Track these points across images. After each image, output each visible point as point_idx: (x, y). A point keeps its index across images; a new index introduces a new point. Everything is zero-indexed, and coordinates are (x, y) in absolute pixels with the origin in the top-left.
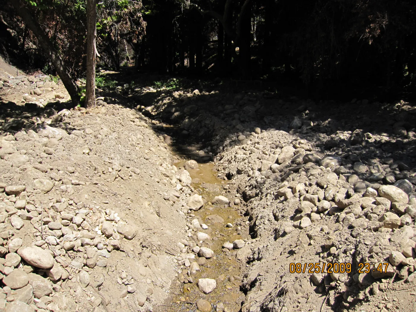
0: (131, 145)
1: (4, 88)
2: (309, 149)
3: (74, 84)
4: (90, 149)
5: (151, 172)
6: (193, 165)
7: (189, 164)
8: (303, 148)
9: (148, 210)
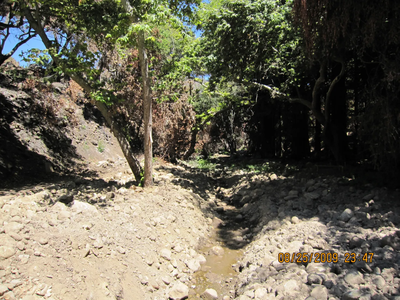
0: (146, 224)
1: (107, 167)
2: (317, 246)
3: (138, 166)
4: (92, 225)
5: (144, 254)
6: (217, 252)
7: (214, 249)
8: (311, 245)
9: (103, 291)
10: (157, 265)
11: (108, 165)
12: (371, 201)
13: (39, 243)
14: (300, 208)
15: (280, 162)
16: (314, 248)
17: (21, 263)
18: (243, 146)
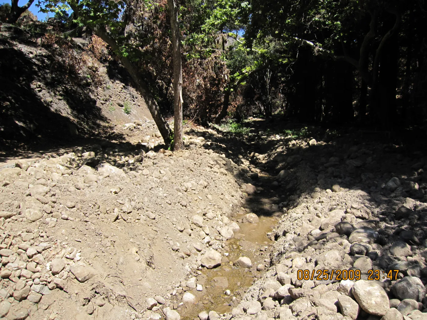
0: (176, 189)
2: (361, 215)
3: (167, 128)
4: (120, 189)
5: (175, 219)
6: (252, 219)
7: (248, 217)
8: (354, 214)
9: (134, 256)
10: (188, 232)
11: (135, 128)
12: (420, 170)
13: (66, 207)
14: (342, 175)
15: (319, 127)
16: (357, 217)
17: (49, 227)
18: (280, 109)
